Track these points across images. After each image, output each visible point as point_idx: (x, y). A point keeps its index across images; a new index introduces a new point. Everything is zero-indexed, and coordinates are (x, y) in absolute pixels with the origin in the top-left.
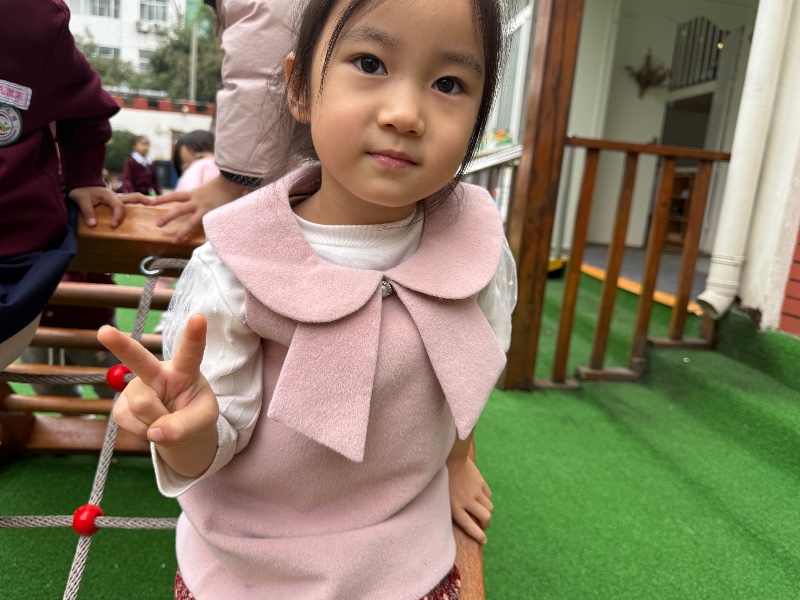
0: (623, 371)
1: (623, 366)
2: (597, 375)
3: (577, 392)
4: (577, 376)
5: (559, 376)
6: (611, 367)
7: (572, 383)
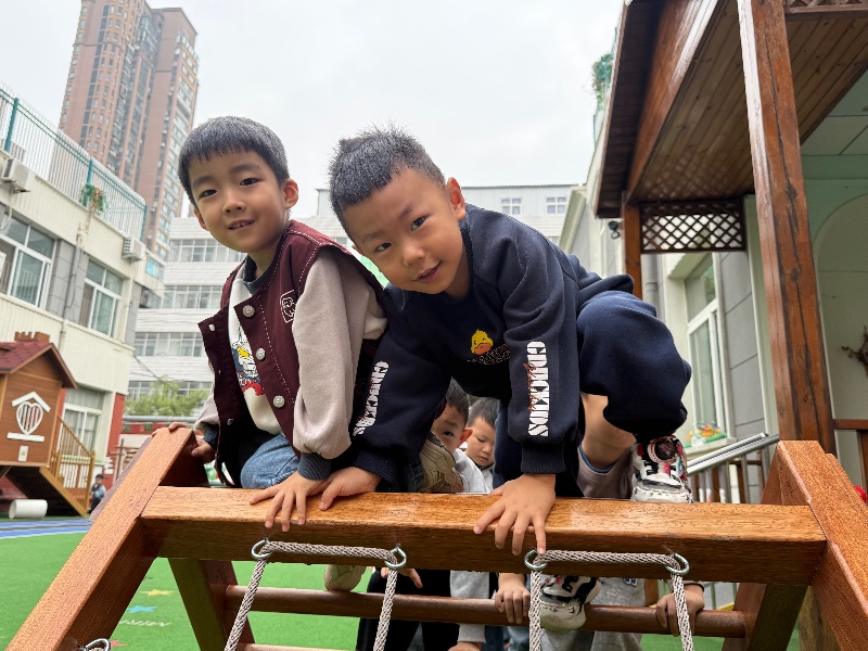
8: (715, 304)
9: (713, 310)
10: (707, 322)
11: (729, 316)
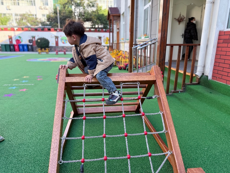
0: (181, 90)
3: (172, 96)
5: (168, 92)
6: (178, 89)
7: (170, 94)
8: (150, 3)
9: (150, 4)
10: (148, 7)
11: (153, 8)
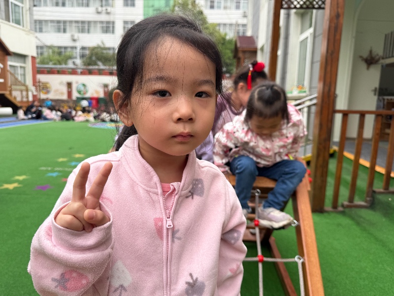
0: (363, 203)
1: (363, 201)
2: (351, 206)
3: (343, 213)
4: (343, 206)
5: (335, 206)
6: (358, 201)
7: (340, 209)
9: (310, 32)
